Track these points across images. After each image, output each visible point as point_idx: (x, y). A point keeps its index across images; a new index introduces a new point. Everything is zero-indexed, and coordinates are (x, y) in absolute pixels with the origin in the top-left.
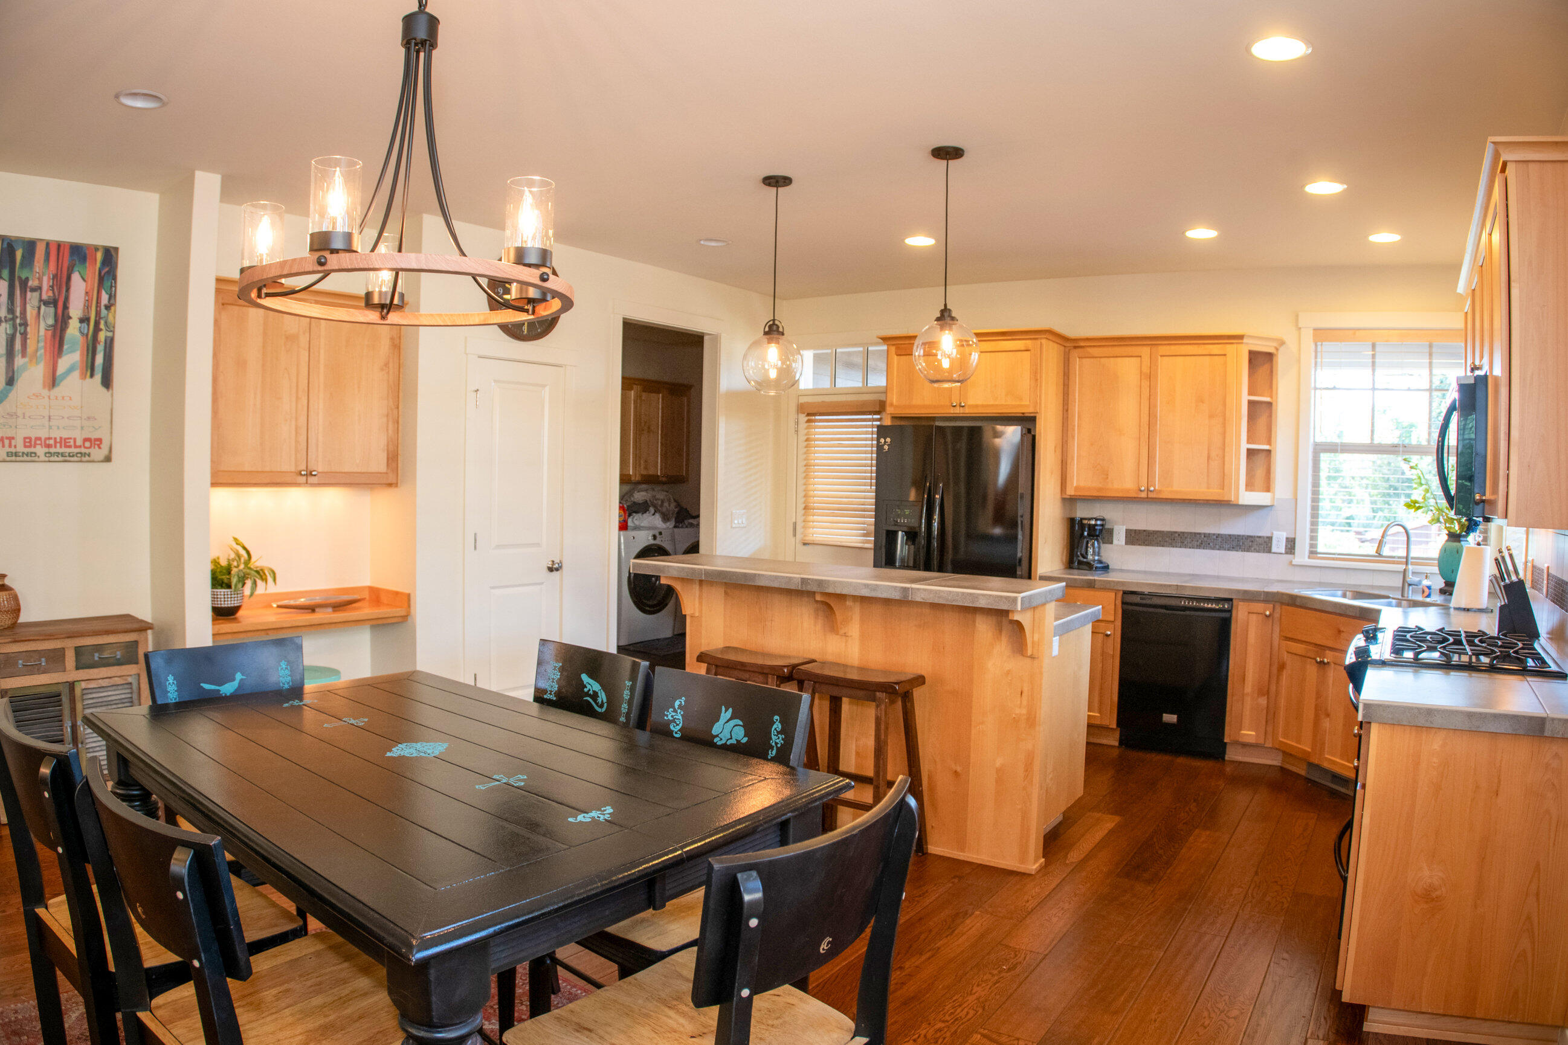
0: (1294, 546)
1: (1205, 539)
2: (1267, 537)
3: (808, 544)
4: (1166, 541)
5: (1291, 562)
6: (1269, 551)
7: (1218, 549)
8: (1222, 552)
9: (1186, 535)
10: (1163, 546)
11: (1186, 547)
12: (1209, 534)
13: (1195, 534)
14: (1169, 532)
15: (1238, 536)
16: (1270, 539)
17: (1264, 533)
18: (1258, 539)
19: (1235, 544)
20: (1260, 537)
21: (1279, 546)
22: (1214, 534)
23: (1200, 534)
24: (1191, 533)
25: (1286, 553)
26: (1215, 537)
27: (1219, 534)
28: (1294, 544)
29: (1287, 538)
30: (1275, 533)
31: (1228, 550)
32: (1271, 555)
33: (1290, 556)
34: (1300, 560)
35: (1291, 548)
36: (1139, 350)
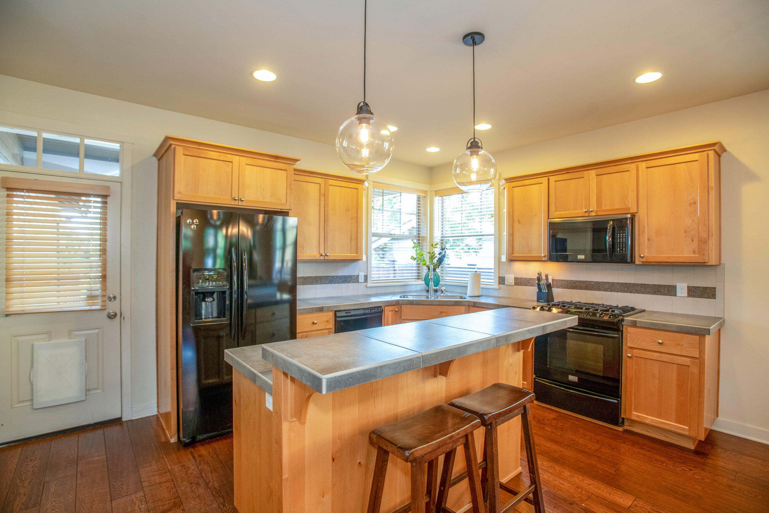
0: (367, 279)
1: (332, 279)
2: (357, 276)
3: (10, 315)
4: (314, 282)
5: (366, 286)
6: (358, 282)
7: (337, 283)
8: (339, 285)
9: (323, 278)
10: (312, 284)
11: (323, 284)
12: (333, 276)
13: (327, 277)
14: (314, 277)
15: (345, 276)
16: (358, 276)
17: (356, 274)
18: (353, 277)
19: (344, 280)
20: (354, 276)
21: (362, 279)
22: (335, 276)
23: (329, 276)
24: (325, 276)
25: (364, 282)
26: (335, 277)
27: (337, 276)
28: (367, 277)
29: (364, 275)
30: (360, 273)
31: (341, 283)
32: (359, 284)
33: (366, 283)
34: (369, 284)
35: (366, 280)
36: (319, 180)
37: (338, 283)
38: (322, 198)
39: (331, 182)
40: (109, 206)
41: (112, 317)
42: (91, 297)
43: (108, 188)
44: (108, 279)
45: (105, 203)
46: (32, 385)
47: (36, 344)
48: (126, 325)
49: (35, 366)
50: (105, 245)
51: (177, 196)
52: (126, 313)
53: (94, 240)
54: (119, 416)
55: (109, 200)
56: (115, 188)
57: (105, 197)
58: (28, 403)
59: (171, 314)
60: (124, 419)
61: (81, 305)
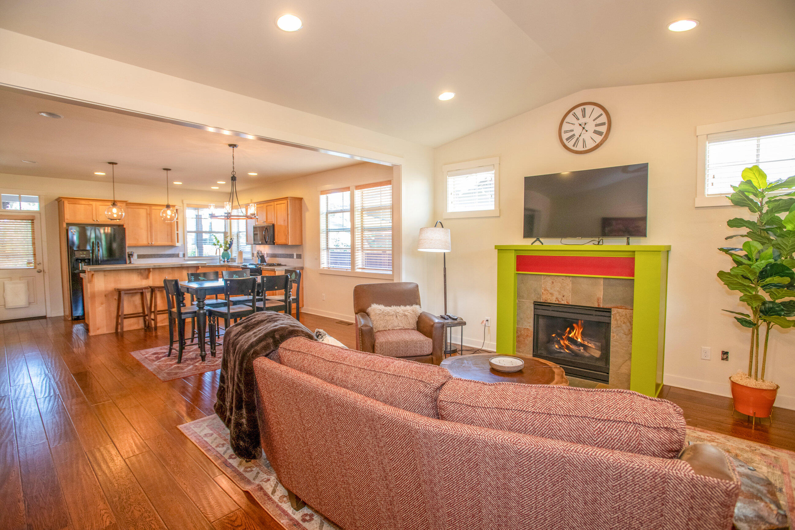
2: (178, 254)
5: (184, 259)
9: (155, 255)
10: (149, 258)
11: (155, 258)
14: (150, 254)
15: (170, 254)
18: (175, 254)
19: (169, 256)
21: (181, 255)
22: (163, 254)
23: (159, 254)
24: (157, 254)
25: (183, 257)
27: (165, 254)
29: (183, 253)
30: (180, 252)
31: (168, 258)
32: (180, 258)
34: (186, 258)
35: (184, 255)
36: (146, 207)
37: (165, 257)
38: (148, 216)
39: (153, 207)
40: (35, 224)
41: (39, 272)
42: (29, 263)
43: (34, 216)
44: (37, 256)
45: (33, 222)
46: (4, 299)
47: (5, 282)
48: (47, 276)
49: (5, 291)
50: (34, 241)
51: (66, 221)
52: (46, 269)
53: (29, 243)
54: (45, 315)
55: (35, 221)
56: (37, 216)
57: (33, 220)
58: (3, 306)
59: (66, 269)
60: (48, 316)
61: (25, 266)
